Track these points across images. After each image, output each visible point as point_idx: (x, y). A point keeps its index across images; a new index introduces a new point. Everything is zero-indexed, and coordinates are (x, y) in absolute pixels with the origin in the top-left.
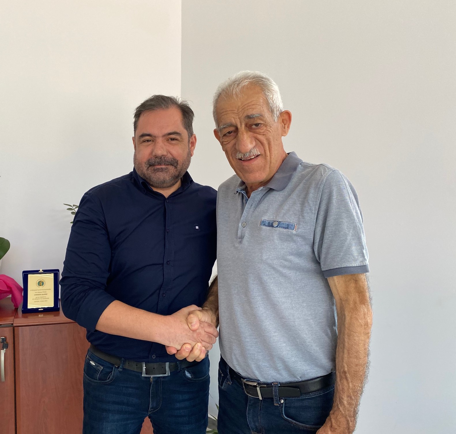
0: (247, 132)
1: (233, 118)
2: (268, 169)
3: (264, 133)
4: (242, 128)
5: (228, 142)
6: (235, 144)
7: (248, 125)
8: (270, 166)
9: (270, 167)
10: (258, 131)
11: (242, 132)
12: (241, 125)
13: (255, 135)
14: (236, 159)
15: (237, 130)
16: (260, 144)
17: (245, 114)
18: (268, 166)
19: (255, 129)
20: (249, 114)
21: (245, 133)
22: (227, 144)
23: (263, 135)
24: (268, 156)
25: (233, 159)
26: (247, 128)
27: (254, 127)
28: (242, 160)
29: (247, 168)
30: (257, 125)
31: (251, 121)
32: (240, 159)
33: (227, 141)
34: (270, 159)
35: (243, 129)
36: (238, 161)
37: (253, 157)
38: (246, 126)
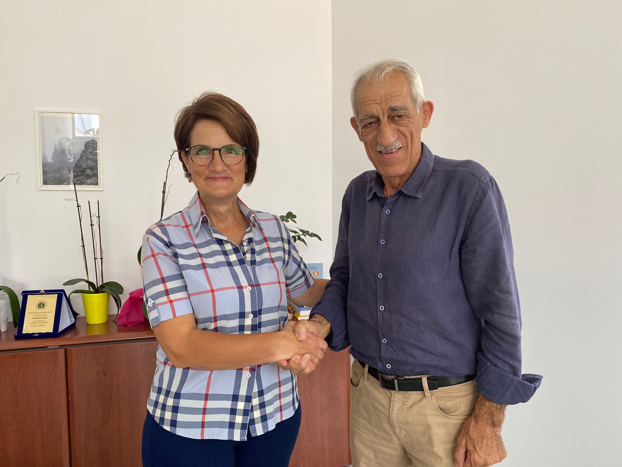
0: (389, 125)
1: (375, 109)
2: (408, 163)
3: (407, 125)
4: (384, 120)
7: (390, 117)
8: (410, 159)
9: (410, 161)
10: (400, 122)
11: (384, 124)
12: (384, 116)
13: (398, 127)
14: (376, 151)
15: (378, 121)
16: (402, 136)
17: (388, 106)
19: (397, 121)
20: (393, 106)
21: (387, 126)
22: (367, 135)
24: (409, 149)
25: (372, 151)
26: (390, 120)
27: (396, 118)
28: (382, 153)
29: (388, 160)
30: (400, 116)
31: (394, 113)
32: (380, 152)
34: (411, 152)
35: (386, 121)
36: (378, 153)
37: (395, 150)
38: (388, 117)
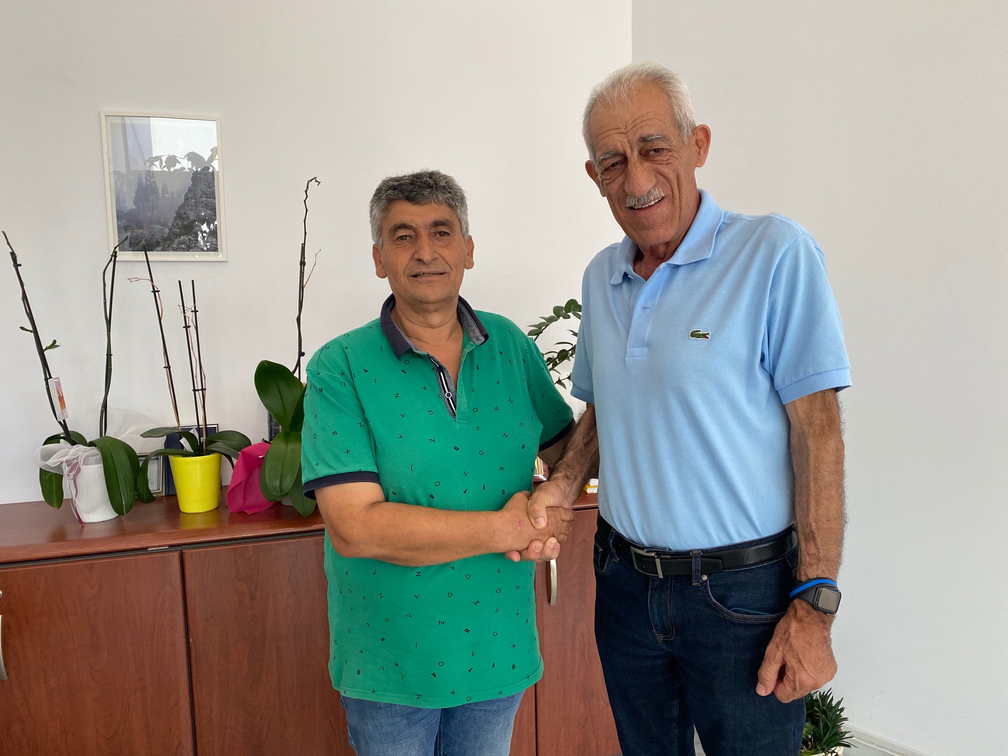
0: (641, 163)
1: (618, 142)
2: (676, 221)
3: (669, 162)
4: (634, 157)
5: (612, 180)
6: (623, 184)
7: (643, 153)
8: (680, 215)
9: (680, 218)
10: (658, 158)
11: (634, 164)
12: (632, 152)
13: (655, 166)
14: (626, 207)
15: (625, 160)
16: (664, 180)
17: (638, 135)
18: (677, 215)
19: (653, 157)
20: (644, 135)
21: (638, 165)
22: (610, 183)
23: (668, 164)
24: (676, 199)
25: (621, 209)
26: (642, 156)
27: (652, 153)
28: (635, 209)
29: (644, 220)
30: (656, 151)
31: (649, 146)
32: (632, 208)
33: (610, 178)
34: (681, 204)
35: (636, 158)
36: (630, 211)
37: (653, 203)
38: (640, 154)
